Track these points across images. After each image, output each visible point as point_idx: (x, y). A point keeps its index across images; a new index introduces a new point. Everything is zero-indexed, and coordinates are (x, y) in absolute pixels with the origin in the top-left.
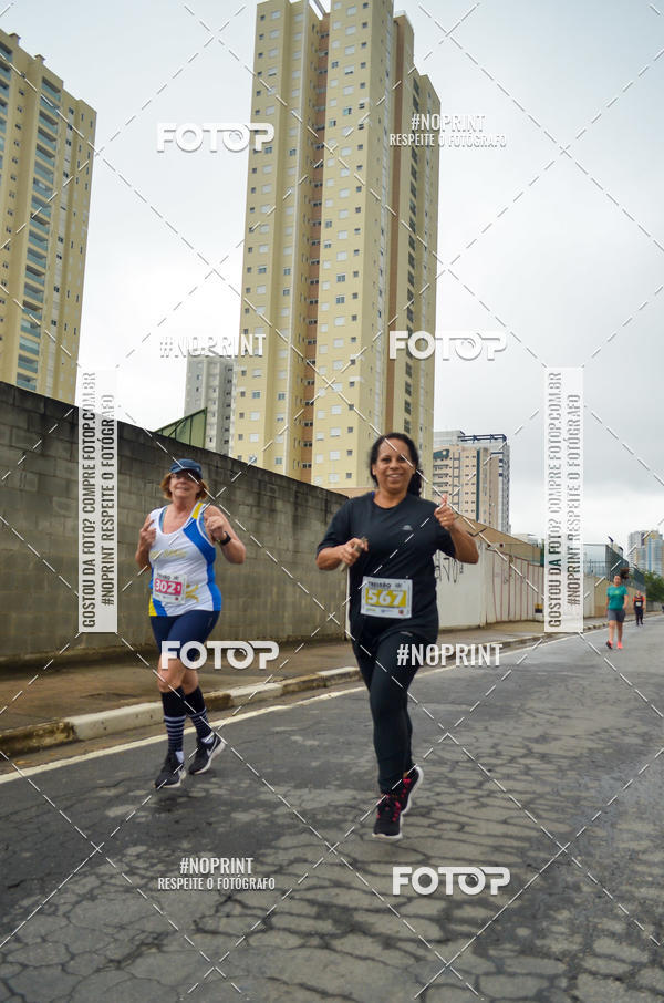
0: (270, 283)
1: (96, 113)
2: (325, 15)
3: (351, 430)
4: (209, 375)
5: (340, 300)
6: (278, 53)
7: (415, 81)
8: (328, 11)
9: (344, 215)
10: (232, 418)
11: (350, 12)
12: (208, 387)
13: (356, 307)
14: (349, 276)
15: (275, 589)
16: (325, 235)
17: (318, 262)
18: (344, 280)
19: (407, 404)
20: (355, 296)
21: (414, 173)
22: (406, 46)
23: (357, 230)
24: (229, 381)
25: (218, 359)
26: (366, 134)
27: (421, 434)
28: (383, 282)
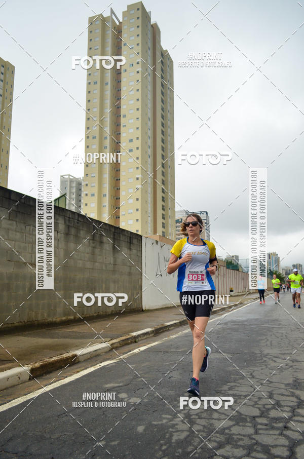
0: (98, 143)
1: (14, 67)
2: (120, 22)
3: (137, 210)
4: (71, 187)
5: (131, 151)
6: (98, 39)
7: (161, 52)
8: (121, 21)
9: (131, 112)
10: (82, 207)
11: (131, 21)
12: (70, 193)
13: (138, 153)
14: (135, 140)
15: (104, 286)
16: (123, 121)
17: (120, 134)
18: (132, 141)
19: (163, 198)
20: (138, 148)
21: (162, 93)
22: (157, 37)
23: (138, 118)
24: (80, 190)
25: (75, 180)
26: (140, 76)
27: (170, 211)
28: (150, 142)
